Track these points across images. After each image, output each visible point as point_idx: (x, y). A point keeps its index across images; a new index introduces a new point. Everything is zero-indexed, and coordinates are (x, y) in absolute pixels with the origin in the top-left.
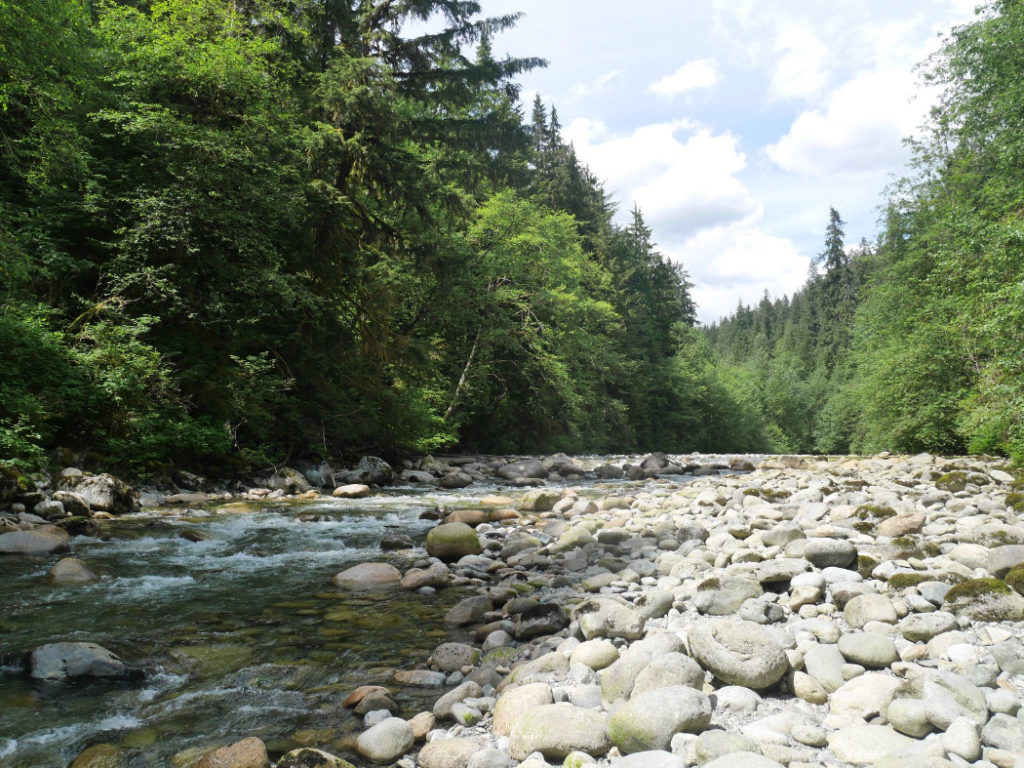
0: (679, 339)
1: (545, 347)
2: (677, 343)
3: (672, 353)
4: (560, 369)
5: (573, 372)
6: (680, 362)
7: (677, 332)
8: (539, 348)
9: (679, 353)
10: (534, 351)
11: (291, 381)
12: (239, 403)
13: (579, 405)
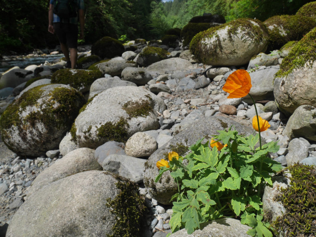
0: (153, 7)
1: (107, 12)
2: (152, 8)
3: (150, 12)
4: (112, 19)
5: (116, 20)
6: (153, 15)
7: (153, 5)
8: (105, 12)
9: (153, 12)
10: (104, 14)
11: (34, 26)
12: (21, 33)
13: (118, 29)
